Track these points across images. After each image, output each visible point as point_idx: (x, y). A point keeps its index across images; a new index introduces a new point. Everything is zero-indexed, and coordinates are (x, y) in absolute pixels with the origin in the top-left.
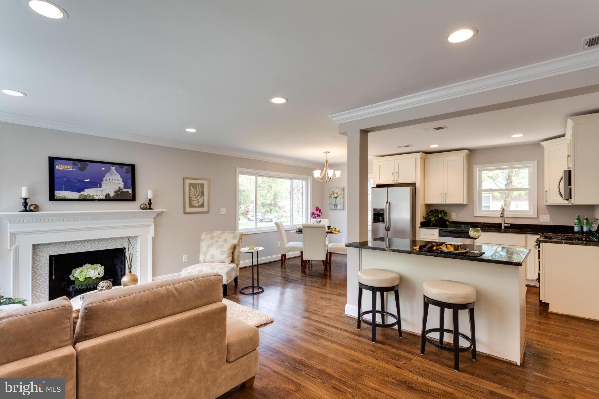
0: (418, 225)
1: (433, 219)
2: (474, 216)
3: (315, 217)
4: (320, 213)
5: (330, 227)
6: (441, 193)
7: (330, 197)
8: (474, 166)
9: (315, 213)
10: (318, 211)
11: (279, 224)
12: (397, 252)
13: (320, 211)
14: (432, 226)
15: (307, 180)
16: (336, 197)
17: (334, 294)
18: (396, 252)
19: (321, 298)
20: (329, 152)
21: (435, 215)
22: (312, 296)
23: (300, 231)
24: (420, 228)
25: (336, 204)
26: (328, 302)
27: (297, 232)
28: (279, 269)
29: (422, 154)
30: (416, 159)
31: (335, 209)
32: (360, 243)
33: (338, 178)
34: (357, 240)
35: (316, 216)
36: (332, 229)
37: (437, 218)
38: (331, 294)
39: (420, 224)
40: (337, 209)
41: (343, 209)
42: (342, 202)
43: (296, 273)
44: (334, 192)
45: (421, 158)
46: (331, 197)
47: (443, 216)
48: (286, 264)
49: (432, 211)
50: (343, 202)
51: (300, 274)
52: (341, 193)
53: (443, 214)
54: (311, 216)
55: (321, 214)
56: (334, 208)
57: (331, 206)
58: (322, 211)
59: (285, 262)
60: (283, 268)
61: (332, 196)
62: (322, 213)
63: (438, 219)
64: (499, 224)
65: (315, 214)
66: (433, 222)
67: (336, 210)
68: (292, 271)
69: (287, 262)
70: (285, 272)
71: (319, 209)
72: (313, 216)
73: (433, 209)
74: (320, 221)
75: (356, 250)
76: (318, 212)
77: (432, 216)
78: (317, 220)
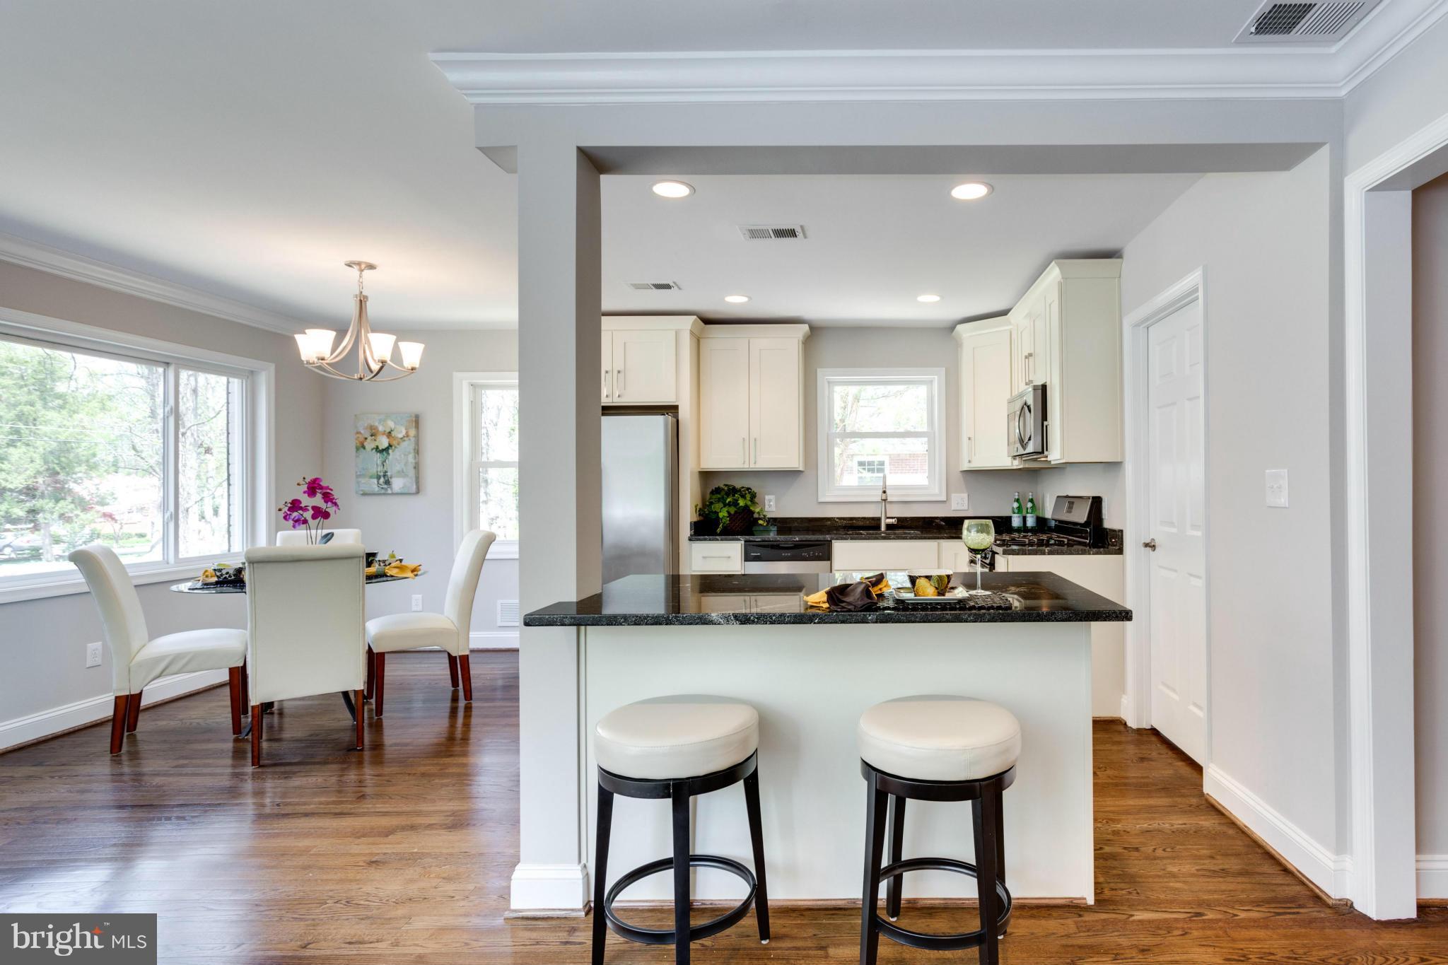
0: (685, 530)
1: (723, 514)
2: (820, 500)
3: (305, 522)
4: (326, 502)
5: (374, 555)
6: (744, 439)
7: (357, 449)
8: (818, 370)
9: (303, 505)
10: (319, 496)
11: (100, 557)
12: (757, 623)
13: (328, 497)
14: (721, 534)
15: (250, 376)
16: (386, 450)
17: (430, 826)
18: (753, 622)
19: (371, 863)
20: (371, 267)
21: (730, 502)
22: (322, 868)
23: (232, 581)
24: (690, 540)
25: (386, 472)
26: (411, 873)
27: (206, 586)
28: (102, 768)
29: (695, 320)
30: (677, 333)
31: (383, 491)
32: (577, 603)
33: (413, 369)
34: (569, 593)
35: (308, 515)
36: (384, 561)
37: (732, 510)
38: (413, 828)
39: (691, 530)
40: (389, 491)
41: (414, 489)
42: (411, 467)
43: (208, 766)
44: (376, 428)
45: (692, 333)
46: (364, 447)
47: (749, 503)
48: (139, 737)
49: (717, 491)
50: (415, 468)
51: (229, 770)
52: (407, 432)
53: (748, 496)
54: (285, 518)
55: (334, 508)
56: (376, 489)
57: (363, 480)
58: (336, 494)
59: (133, 727)
60: (124, 758)
61: (370, 445)
62: (335, 504)
63: (736, 512)
64: (873, 519)
65: (305, 509)
66: (724, 520)
67: (384, 494)
68: (185, 762)
69: (145, 724)
70: (138, 777)
71: (321, 488)
72: (295, 514)
73: (720, 483)
74: (328, 537)
75: (564, 634)
76: (318, 501)
77: (721, 505)
78: (313, 532)
